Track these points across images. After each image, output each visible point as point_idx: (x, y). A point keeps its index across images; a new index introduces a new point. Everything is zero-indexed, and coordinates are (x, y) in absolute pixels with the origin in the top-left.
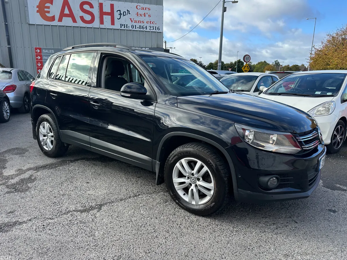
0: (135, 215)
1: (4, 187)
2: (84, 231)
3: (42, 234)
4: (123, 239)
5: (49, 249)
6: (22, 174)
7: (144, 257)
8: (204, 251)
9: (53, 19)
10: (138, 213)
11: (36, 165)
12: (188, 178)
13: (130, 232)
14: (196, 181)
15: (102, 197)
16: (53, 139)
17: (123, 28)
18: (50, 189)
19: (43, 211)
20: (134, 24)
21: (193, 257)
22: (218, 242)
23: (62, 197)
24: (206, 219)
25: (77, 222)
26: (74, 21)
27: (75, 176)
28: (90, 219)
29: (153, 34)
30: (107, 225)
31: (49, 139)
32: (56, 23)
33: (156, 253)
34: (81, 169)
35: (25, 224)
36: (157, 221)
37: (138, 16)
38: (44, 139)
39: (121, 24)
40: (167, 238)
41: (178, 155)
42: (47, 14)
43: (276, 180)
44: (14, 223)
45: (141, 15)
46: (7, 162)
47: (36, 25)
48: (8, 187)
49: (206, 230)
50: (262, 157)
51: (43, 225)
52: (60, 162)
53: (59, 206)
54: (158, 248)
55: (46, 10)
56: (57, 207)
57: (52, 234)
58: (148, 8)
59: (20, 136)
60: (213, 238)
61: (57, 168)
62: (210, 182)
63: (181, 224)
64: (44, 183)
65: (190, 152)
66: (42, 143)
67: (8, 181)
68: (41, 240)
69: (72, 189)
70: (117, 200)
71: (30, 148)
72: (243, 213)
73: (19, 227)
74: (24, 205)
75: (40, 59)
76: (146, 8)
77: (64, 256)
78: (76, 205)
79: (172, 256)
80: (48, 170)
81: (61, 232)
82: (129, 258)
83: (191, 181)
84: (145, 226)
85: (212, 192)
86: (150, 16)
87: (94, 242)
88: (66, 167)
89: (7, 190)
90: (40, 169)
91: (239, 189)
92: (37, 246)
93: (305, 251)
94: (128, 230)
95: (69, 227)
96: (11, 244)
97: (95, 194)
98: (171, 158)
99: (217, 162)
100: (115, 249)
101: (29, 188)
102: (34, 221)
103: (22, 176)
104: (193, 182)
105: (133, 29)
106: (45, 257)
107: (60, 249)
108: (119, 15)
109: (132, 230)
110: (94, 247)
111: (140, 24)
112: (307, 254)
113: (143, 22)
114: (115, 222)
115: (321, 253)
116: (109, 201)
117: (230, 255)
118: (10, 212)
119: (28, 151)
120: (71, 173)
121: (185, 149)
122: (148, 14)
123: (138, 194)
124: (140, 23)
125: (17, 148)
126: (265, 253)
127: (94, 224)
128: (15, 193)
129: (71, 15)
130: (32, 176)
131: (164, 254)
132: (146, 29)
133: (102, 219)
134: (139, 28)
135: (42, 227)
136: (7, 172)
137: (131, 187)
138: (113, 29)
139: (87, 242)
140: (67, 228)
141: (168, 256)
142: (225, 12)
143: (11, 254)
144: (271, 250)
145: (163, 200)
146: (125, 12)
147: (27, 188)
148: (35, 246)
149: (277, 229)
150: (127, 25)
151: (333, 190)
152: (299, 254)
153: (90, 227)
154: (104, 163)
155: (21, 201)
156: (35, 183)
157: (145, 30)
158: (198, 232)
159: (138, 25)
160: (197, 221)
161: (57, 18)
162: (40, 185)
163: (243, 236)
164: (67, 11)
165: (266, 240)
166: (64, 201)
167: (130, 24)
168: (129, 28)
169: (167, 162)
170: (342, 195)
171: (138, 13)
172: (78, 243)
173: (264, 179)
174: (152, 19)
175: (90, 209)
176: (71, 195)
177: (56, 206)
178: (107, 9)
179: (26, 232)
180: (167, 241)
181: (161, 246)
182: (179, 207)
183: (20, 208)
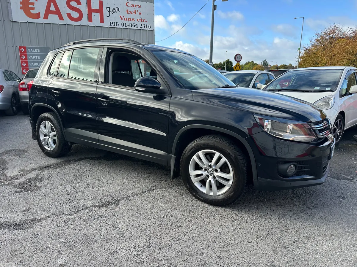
0: (154, 208)
1: (11, 187)
2: (107, 224)
3: (65, 229)
4: (148, 230)
5: (76, 242)
6: (27, 174)
7: (174, 245)
8: (230, 237)
9: (38, 16)
10: (157, 205)
11: (39, 165)
12: (206, 170)
13: (153, 224)
14: (213, 173)
15: (117, 192)
16: (56, 138)
17: (112, 26)
18: (61, 187)
19: (59, 208)
20: (124, 22)
21: (220, 243)
22: (241, 229)
23: (75, 194)
24: (224, 209)
25: (98, 217)
26: (61, 18)
27: (84, 175)
28: (110, 213)
29: (145, 32)
30: (129, 218)
31: (51, 138)
32: (41, 20)
33: (184, 241)
34: (88, 168)
35: (45, 221)
36: (178, 213)
37: (128, 13)
38: (45, 139)
39: (110, 22)
40: (192, 227)
41: (195, 147)
42: (32, 11)
43: (294, 168)
44: (32, 220)
45: (131, 13)
46: (7, 163)
47: (19, 23)
48: (15, 186)
49: (227, 219)
50: (279, 147)
51: (64, 221)
52: (63, 161)
53: (75, 203)
54: (185, 237)
55: (30, 6)
56: (74, 203)
57: (75, 228)
58: (139, 6)
59: (14, 138)
60: (236, 225)
61: (62, 168)
62: (229, 172)
63: (202, 214)
64: (53, 182)
65: (207, 144)
66: (43, 143)
67: (14, 182)
68: (66, 234)
69: (84, 186)
70: (133, 195)
71: (28, 149)
72: (258, 203)
73: (39, 224)
74: (39, 203)
75: (25, 59)
76: (136, 5)
77: (94, 248)
78: (92, 201)
79: (200, 243)
80: (53, 169)
81: (84, 226)
82: (159, 246)
83: (209, 173)
84: (167, 217)
85: (231, 182)
86: (140, 14)
87: (120, 234)
88: (72, 166)
89: (15, 190)
90: (44, 169)
91: (258, 177)
92: (63, 240)
93: (324, 233)
94: (151, 221)
95: (91, 221)
96: (35, 239)
97: (109, 190)
98: (188, 151)
99: (236, 152)
100: (142, 239)
101: (38, 187)
102: (53, 218)
103: (28, 176)
104: (211, 173)
105: (123, 27)
106: (74, 249)
107: (87, 242)
108: (108, 12)
109: (155, 221)
110: (121, 239)
111: (130, 22)
112: (326, 236)
113: (133, 20)
114: (136, 215)
115: (339, 234)
116: (125, 196)
117: (256, 240)
118: (25, 210)
119: (27, 152)
120: (78, 172)
121: (203, 142)
122: (139, 12)
123: (153, 189)
124: (131, 20)
125: (14, 150)
126: (288, 236)
127: (115, 217)
128: (24, 192)
129: (58, 12)
130: (37, 175)
131: (192, 241)
132: (137, 27)
133: (123, 213)
134: (130, 26)
135: (63, 222)
136: (10, 173)
137: (144, 183)
138: (102, 27)
139: (113, 234)
140: (89, 222)
141: (197, 242)
142: (215, 10)
143: (38, 248)
144: (293, 233)
145: (179, 193)
146: (115, 9)
147: (36, 188)
148: (61, 240)
149: (294, 215)
150: (117, 23)
151: (339, 179)
152: (319, 235)
153: (112, 220)
154: (110, 162)
155: (34, 199)
156: (43, 182)
157: (135, 28)
158: (220, 220)
159: (128, 23)
160: (216, 211)
161: (42, 15)
162: (49, 184)
163: (264, 223)
164: (52, 8)
165: (286, 225)
166: (79, 198)
167: (120, 22)
168: (119, 26)
169: (183, 156)
170: (348, 183)
171: (128, 10)
172: (104, 235)
173: (283, 167)
174: (143, 17)
175: (108, 204)
176: (85, 192)
177: (72, 203)
178: (95, 5)
179: (47, 227)
180: (192, 230)
181: (188, 235)
182: (196, 199)
183: (35, 206)
